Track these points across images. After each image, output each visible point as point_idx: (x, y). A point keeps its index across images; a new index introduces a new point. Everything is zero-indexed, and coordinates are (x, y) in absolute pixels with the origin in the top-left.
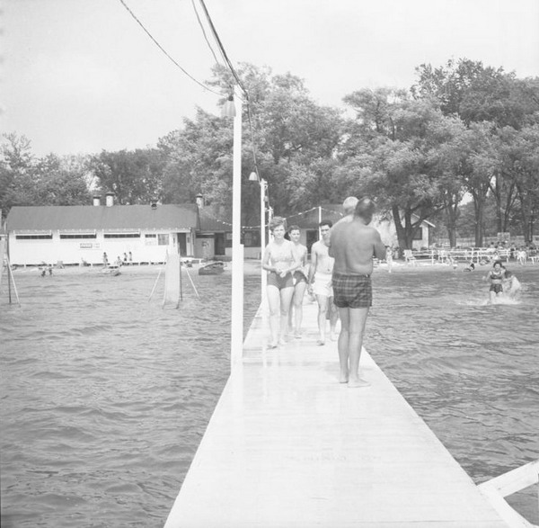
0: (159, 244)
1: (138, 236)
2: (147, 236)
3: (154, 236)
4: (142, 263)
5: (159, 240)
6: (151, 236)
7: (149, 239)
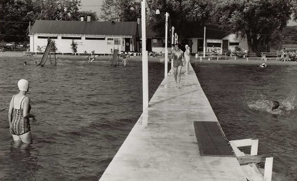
0: (115, 44)
1: (104, 39)
2: (108, 39)
3: (113, 39)
4: (106, 54)
5: (115, 41)
6: (110, 39)
7: (109, 41)
